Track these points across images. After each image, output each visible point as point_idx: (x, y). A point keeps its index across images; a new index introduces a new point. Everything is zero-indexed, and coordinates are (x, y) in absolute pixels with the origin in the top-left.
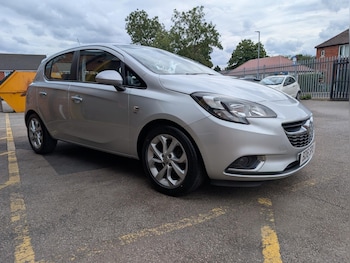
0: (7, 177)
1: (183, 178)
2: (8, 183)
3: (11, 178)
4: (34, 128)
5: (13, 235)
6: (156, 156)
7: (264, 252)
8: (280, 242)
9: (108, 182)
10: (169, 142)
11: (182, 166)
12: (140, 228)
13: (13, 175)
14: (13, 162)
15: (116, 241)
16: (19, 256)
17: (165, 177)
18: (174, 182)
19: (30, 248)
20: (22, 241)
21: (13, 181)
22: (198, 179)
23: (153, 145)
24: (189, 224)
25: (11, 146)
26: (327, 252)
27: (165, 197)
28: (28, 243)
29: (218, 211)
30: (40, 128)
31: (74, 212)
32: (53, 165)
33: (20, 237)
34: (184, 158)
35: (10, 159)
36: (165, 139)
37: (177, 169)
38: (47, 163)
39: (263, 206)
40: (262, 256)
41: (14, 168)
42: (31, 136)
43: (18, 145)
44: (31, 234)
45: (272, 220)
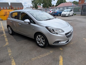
0: (5, 42)
1: (44, 44)
2: (6, 44)
3: (7, 43)
4: (9, 29)
5: (10, 59)
6: (38, 39)
7: (60, 62)
8: (63, 59)
9: (28, 44)
10: (41, 36)
11: (44, 42)
12: (35, 56)
13: (7, 42)
14: (6, 38)
15: (31, 60)
16: (12, 64)
17: (40, 43)
18: (42, 45)
19: (14, 62)
20: (12, 60)
21: (7, 44)
22: (47, 45)
23: (38, 37)
24: (45, 55)
25: (4, 32)
26: (71, 62)
27: (40, 48)
28: (14, 61)
29: (51, 52)
30: (11, 29)
31: (21, 52)
32: (15, 39)
33: (12, 59)
34: (44, 40)
35: (5, 36)
36: (40, 36)
37: (43, 42)
38: (13, 38)
39: (61, 50)
40: (59, 63)
41: (6, 40)
42: (9, 31)
43: (6, 32)
44: (14, 58)
45: (62, 54)
